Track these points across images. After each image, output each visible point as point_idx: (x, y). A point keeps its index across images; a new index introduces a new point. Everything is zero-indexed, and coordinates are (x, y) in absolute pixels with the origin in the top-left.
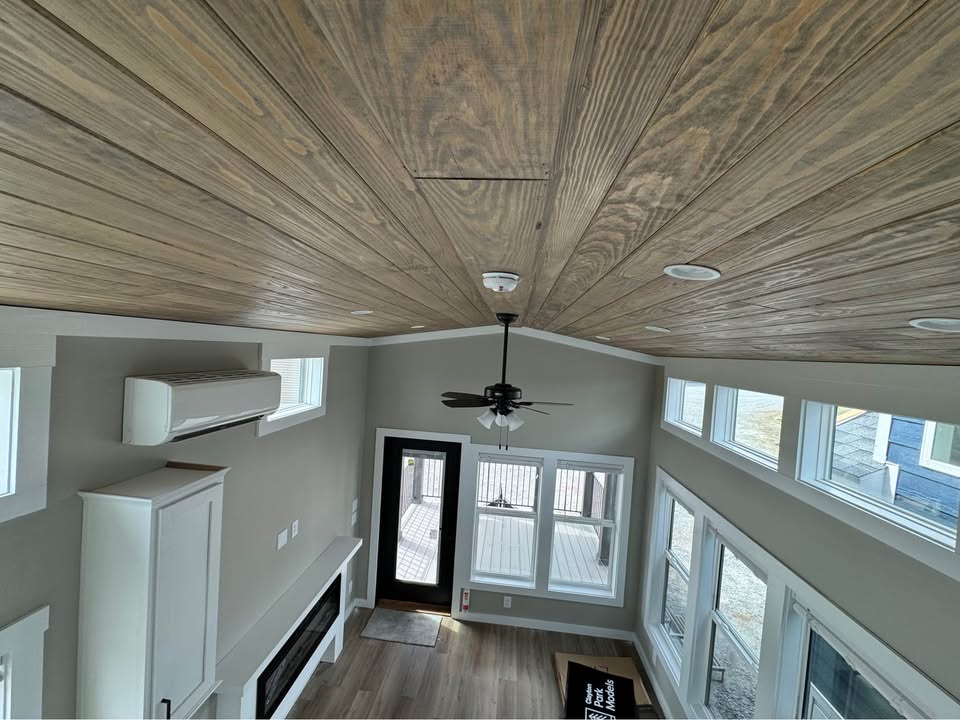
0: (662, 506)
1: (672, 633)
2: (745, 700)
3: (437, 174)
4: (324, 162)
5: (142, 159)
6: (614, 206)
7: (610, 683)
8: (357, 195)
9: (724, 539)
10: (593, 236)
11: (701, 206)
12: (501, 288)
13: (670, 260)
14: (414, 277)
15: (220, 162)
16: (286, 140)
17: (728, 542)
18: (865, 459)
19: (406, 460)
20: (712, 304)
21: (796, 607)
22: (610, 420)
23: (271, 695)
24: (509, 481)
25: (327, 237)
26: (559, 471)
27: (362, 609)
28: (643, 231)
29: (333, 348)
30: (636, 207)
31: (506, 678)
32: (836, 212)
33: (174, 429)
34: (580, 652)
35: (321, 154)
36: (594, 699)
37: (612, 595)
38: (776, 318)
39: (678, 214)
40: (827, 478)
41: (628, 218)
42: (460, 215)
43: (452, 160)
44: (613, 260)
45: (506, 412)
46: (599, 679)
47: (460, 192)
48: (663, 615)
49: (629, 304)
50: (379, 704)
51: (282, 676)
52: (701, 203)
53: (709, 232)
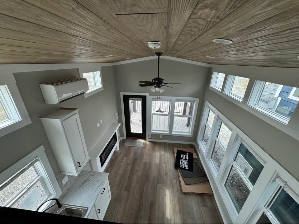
0: (206, 112)
1: (205, 142)
2: (222, 156)
3: (124, 13)
4: (80, 10)
5: (11, 17)
6: (193, 20)
7: (187, 154)
8: (96, 21)
9: (222, 120)
10: (186, 30)
11: (226, 20)
12: (155, 48)
13: (215, 37)
14: (124, 44)
15: (41, 15)
16: (62, 5)
17: (223, 121)
18: (271, 96)
19: (130, 101)
20: (229, 50)
21: (238, 138)
22: (193, 87)
23: (103, 159)
24: (161, 105)
25: (90, 35)
26: (176, 102)
27: (123, 140)
28: (204, 28)
29: (102, 67)
30: (202, 20)
31: (161, 153)
32: (277, 23)
33: (59, 99)
34: (180, 147)
35: (77, 8)
36: (183, 157)
37: (190, 134)
38: (251, 55)
39: (217, 23)
40: (257, 104)
41: (199, 24)
42: (136, 26)
43: (128, 8)
44: (194, 37)
45: (159, 87)
46: (184, 153)
47: (134, 19)
48: (203, 139)
49: (200, 50)
50: (130, 160)
51: (106, 154)
52: (226, 19)
53: (229, 29)
